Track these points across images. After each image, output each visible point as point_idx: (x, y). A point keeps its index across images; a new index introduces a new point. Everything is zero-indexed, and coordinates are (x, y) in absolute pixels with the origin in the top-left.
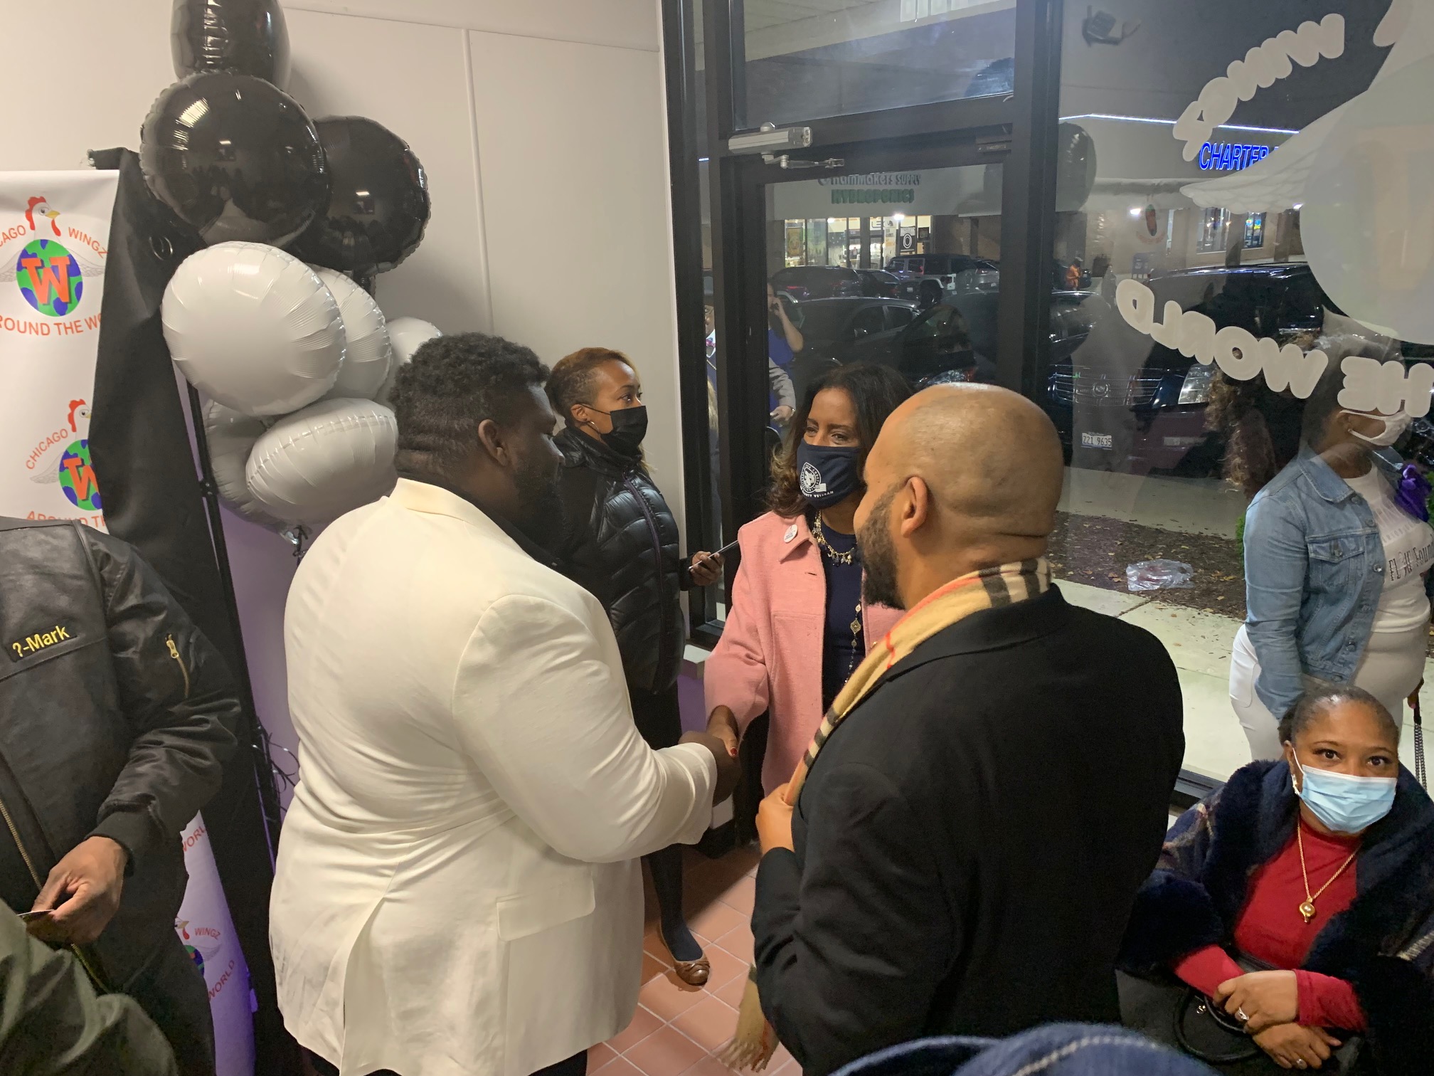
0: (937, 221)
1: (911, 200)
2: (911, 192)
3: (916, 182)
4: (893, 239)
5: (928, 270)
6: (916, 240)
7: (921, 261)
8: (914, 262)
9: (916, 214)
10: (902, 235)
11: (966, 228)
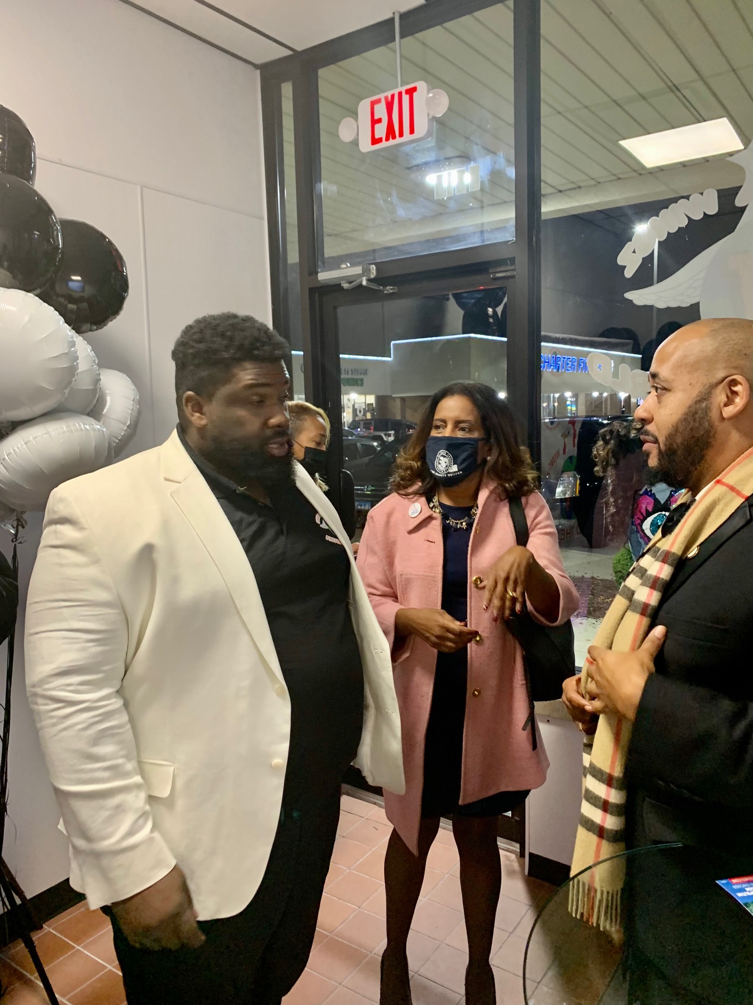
0: (379, 399)
1: (362, 384)
2: (362, 380)
3: (365, 374)
4: (351, 410)
5: (376, 429)
6: (365, 412)
7: (371, 423)
8: (367, 424)
9: (365, 393)
10: (356, 407)
11: (398, 403)
